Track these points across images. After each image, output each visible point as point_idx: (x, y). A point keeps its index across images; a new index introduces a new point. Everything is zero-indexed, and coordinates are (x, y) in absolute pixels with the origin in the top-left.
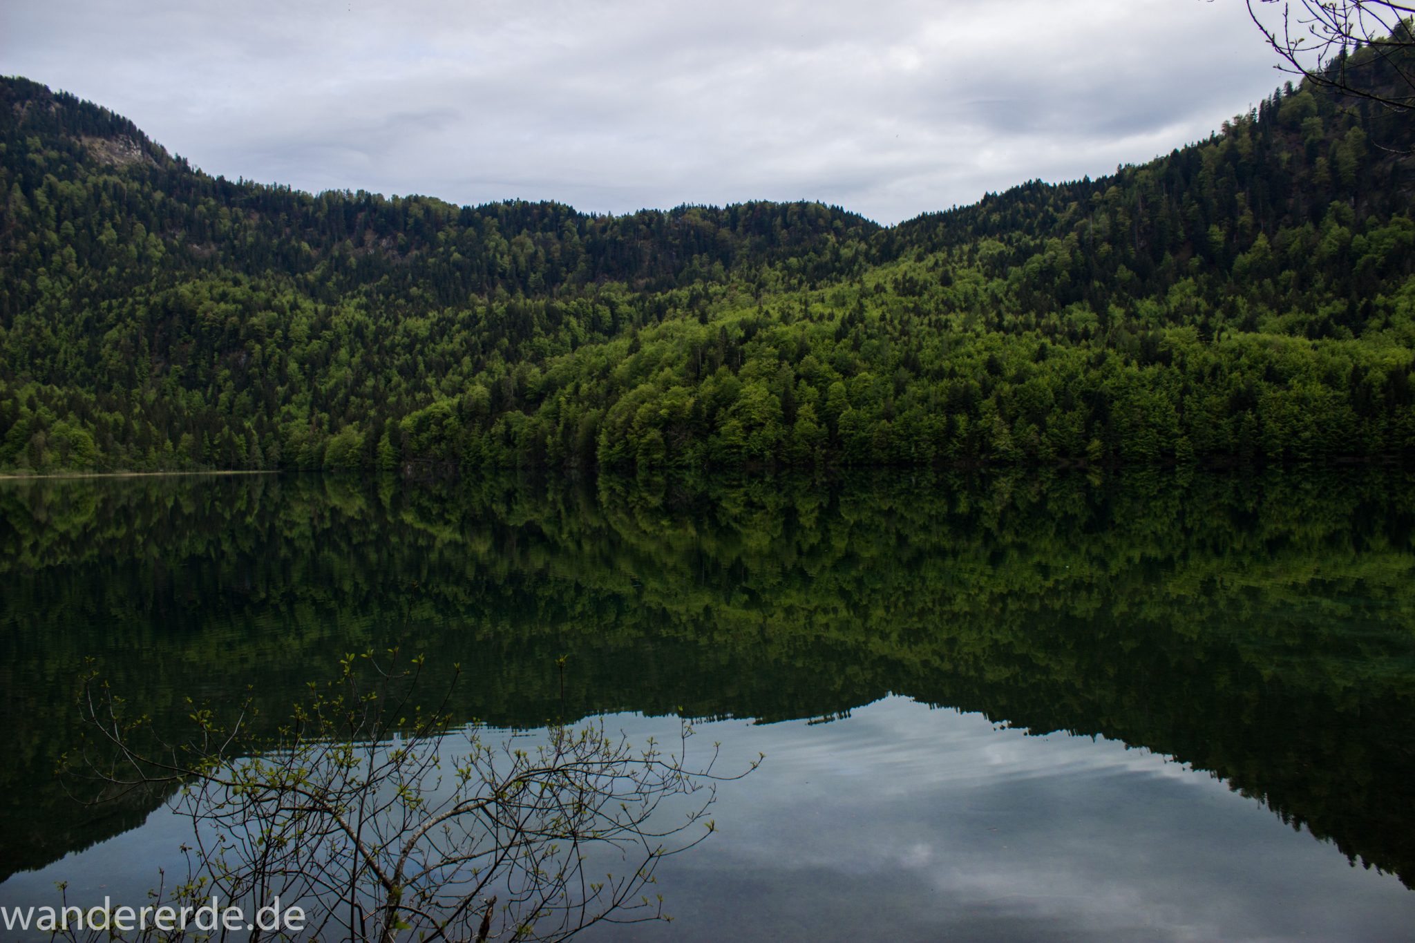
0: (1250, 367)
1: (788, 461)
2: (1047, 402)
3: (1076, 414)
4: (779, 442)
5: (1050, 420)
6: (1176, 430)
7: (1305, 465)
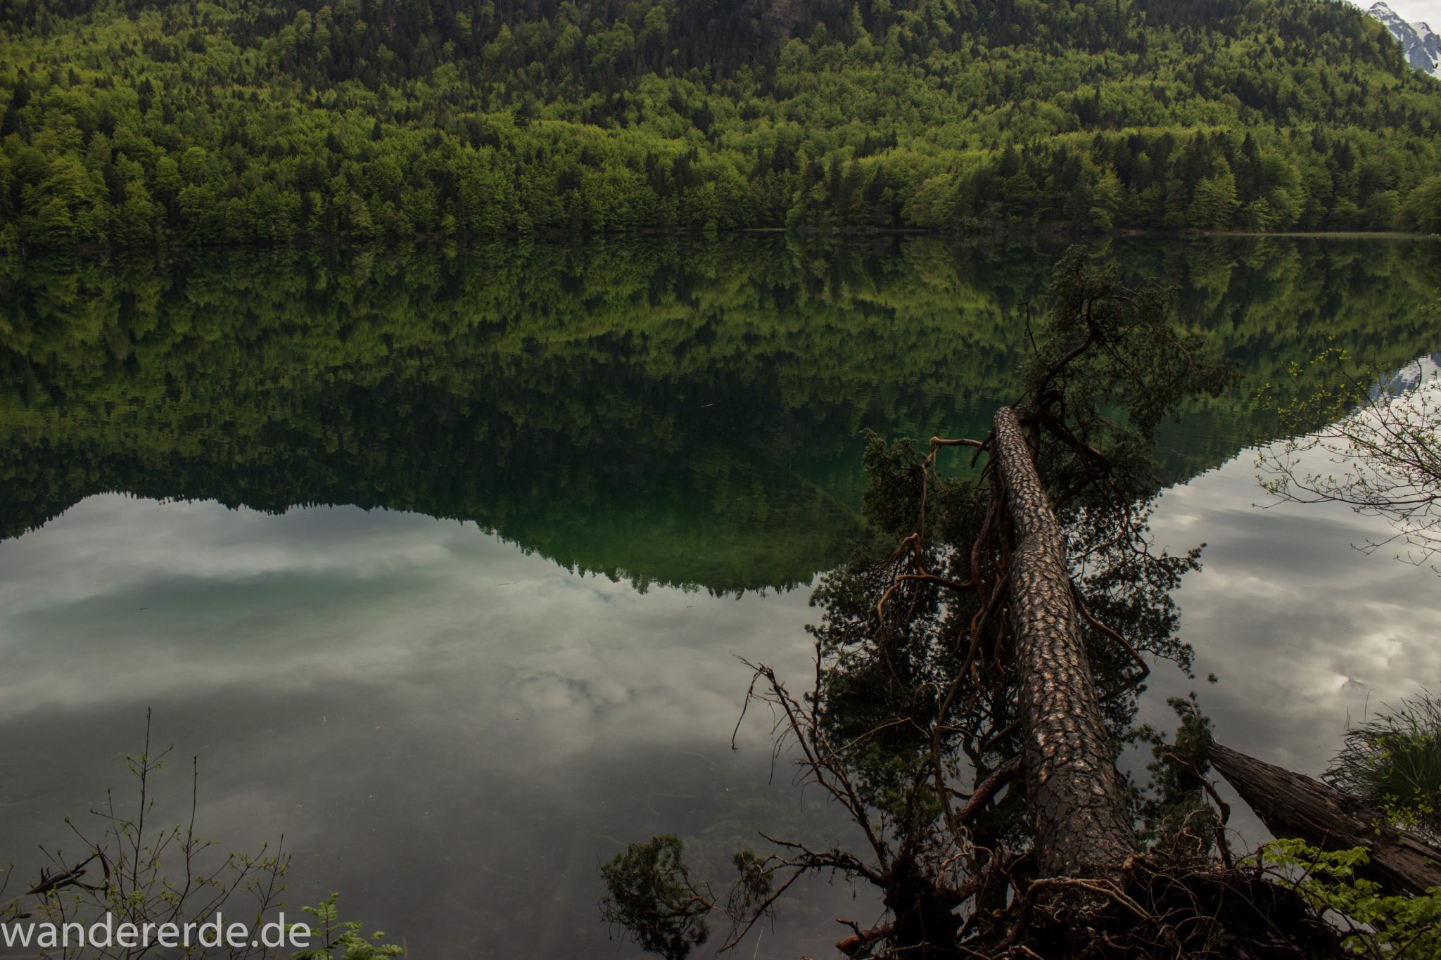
0: (567, 152)
1: (125, 243)
2: (399, 179)
3: (426, 192)
4: (112, 222)
5: (404, 197)
6: (517, 207)
7: (621, 236)
